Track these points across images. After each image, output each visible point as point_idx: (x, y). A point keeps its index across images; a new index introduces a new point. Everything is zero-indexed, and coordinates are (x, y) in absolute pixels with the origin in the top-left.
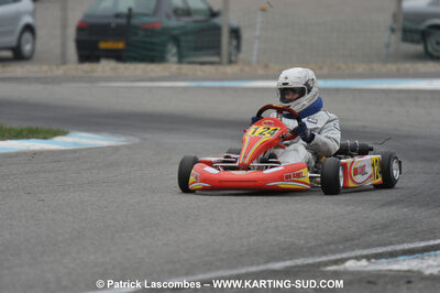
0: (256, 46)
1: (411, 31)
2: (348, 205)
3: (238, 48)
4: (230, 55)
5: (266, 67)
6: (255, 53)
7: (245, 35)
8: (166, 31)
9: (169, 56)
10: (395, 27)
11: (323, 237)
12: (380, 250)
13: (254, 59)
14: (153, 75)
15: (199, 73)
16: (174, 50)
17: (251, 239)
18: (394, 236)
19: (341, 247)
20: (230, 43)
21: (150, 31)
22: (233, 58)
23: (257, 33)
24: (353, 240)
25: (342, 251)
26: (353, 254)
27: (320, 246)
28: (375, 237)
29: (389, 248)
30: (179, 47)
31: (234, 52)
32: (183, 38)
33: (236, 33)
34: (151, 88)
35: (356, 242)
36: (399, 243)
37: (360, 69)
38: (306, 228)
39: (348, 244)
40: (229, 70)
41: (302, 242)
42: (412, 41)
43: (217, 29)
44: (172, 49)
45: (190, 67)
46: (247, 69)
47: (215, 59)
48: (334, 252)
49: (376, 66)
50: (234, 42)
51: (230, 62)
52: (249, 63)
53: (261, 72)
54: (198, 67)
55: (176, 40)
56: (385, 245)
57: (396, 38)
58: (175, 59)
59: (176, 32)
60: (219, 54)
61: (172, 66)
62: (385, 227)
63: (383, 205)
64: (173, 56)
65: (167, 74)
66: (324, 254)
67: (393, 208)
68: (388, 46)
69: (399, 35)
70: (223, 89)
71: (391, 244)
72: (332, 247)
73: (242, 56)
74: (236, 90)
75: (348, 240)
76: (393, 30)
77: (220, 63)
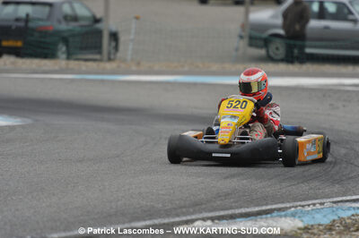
0: (131, 47)
1: (256, 38)
2: (199, 177)
3: (116, 48)
4: (109, 54)
5: (139, 64)
6: (130, 53)
7: (122, 38)
8: (57, 33)
9: (59, 54)
10: (243, 34)
11: (177, 202)
12: (222, 213)
13: (129, 57)
14: (45, 68)
15: (84, 68)
16: (64, 49)
17: (119, 203)
18: (234, 202)
19: (191, 210)
20: (110, 44)
21: (44, 33)
22: (112, 57)
23: (132, 37)
24: (202, 204)
25: (192, 214)
26: (201, 216)
27: (175, 209)
28: (219, 203)
29: (230, 212)
30: (67, 46)
31: (113, 51)
32: (71, 40)
33: (114, 36)
34: (44, 79)
35: (204, 206)
36: (237, 208)
37: (215, 67)
38: (163, 195)
39: (197, 208)
40: (108, 66)
41: (160, 205)
42: (257, 47)
43: (100, 33)
44: (62, 48)
45: (76, 62)
46: (123, 65)
47: (98, 57)
48: (184, 214)
49: (228, 66)
50: (113, 44)
51: (110, 59)
52: (124, 61)
53: (134, 68)
54: (82, 63)
55: (65, 41)
56: (227, 209)
57: (243, 43)
58: (64, 56)
59: (66, 35)
60: (100, 52)
61: (61, 62)
62: (227, 195)
63: (227, 177)
64: (63, 53)
65: (57, 68)
66: (178, 215)
67: (235, 180)
68: (237, 50)
69: (246, 41)
70: (102, 81)
71: (231, 208)
72: (184, 210)
73: (119, 55)
74: (113, 82)
75: (197, 205)
76: (241, 37)
77: (101, 60)
